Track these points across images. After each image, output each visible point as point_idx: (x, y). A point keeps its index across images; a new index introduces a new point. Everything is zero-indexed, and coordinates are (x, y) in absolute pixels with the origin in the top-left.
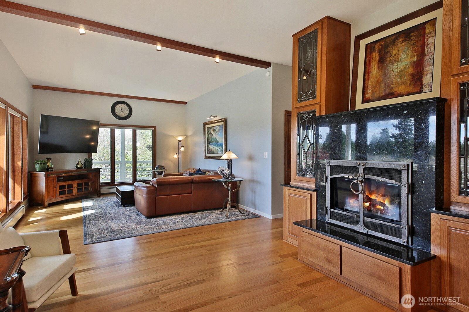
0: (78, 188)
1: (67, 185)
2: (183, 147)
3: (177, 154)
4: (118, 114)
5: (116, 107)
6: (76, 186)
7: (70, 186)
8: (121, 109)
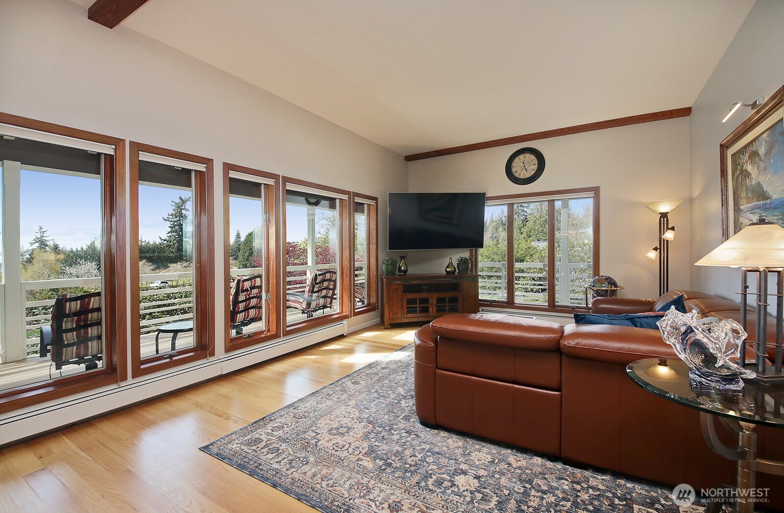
0: (438, 305)
1: (419, 299)
2: (673, 229)
3: (656, 249)
4: (517, 175)
5: (513, 163)
6: (435, 302)
7: (425, 301)
8: (523, 163)
